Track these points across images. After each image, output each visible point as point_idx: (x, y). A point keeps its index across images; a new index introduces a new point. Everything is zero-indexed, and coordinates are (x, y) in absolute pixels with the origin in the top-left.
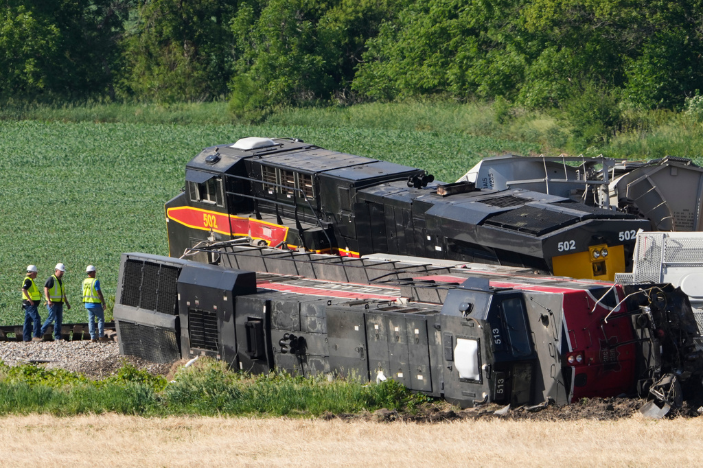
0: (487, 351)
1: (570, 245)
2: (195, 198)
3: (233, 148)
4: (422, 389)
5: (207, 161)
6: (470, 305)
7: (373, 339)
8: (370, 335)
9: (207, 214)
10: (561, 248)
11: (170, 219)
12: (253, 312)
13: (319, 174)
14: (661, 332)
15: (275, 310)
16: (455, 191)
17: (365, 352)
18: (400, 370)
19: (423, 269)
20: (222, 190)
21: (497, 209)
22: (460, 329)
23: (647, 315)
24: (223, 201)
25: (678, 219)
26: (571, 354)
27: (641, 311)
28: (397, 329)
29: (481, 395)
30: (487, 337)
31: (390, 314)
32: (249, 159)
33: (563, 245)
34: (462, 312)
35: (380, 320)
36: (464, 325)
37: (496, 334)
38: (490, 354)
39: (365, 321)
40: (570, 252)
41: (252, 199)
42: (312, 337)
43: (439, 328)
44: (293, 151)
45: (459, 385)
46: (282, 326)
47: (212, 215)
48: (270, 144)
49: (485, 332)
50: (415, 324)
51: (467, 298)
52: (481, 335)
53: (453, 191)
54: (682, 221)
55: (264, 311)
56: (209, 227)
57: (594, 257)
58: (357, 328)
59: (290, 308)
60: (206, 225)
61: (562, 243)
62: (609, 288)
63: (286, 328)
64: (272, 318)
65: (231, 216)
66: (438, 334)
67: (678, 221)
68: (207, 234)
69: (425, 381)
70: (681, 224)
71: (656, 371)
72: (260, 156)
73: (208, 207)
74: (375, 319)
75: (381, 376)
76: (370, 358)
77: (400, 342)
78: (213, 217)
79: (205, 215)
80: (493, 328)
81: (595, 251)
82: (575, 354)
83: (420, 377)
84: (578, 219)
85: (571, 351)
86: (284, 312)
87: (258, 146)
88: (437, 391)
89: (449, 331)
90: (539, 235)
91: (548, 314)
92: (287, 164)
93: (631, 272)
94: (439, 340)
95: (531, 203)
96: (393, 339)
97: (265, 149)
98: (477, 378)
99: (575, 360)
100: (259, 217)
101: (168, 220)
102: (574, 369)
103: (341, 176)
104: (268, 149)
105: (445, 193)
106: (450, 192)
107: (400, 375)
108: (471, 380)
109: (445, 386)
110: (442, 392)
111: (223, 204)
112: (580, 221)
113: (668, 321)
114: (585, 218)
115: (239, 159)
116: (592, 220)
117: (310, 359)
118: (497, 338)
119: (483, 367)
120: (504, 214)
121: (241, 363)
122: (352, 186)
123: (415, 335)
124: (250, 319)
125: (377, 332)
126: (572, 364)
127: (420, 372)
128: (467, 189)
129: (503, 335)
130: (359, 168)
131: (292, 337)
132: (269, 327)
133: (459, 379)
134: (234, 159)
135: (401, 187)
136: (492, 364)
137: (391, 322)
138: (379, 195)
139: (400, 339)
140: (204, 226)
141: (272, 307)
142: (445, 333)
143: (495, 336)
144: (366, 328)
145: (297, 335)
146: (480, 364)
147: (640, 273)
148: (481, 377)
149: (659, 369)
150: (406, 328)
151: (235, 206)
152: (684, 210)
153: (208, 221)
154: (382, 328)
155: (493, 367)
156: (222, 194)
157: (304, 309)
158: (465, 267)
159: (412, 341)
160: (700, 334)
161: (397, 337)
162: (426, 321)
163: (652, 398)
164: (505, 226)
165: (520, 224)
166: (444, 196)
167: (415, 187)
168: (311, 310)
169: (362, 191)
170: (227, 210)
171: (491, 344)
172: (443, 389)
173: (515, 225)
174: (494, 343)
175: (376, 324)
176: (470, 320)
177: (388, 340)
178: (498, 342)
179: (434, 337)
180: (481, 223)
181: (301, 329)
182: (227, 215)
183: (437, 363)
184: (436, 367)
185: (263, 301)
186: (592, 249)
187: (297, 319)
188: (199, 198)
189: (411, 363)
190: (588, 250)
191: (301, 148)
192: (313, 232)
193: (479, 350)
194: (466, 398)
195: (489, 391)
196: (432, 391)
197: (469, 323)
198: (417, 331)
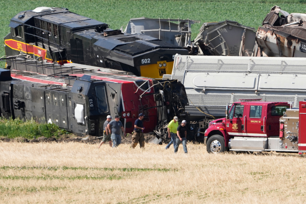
0: (87, 110)
1: (148, 61)
2: (14, 35)
3: (32, 12)
4: (65, 128)
5: (19, 18)
6: (82, 87)
7: (47, 103)
8: (46, 102)
9: (19, 43)
10: (143, 62)
11: (6, 45)
12: (6, 89)
13: (60, 25)
14: (168, 103)
15: (14, 88)
16: (111, 34)
17: (44, 109)
18: (57, 119)
19: (82, 70)
20: (23, 32)
21: (123, 43)
22: (78, 99)
23: (161, 95)
24: (24, 37)
25: (232, 50)
26: (124, 112)
27: (159, 92)
28: (56, 99)
29: (85, 131)
30: (87, 104)
31: (54, 92)
32: (35, 17)
33: (144, 61)
34: (78, 91)
35: (50, 94)
36: (79, 97)
37: (91, 102)
38: (88, 112)
39: (44, 94)
40: (147, 64)
41: (33, 36)
42: (27, 102)
43: (70, 98)
44: (58, 14)
45: (77, 126)
46: (17, 97)
47: (20, 43)
48: (49, 10)
49: (86, 101)
50: (62, 96)
51: (81, 84)
52: (85, 102)
53: (110, 34)
54: (233, 51)
55: (10, 89)
56: (19, 49)
57: (159, 67)
58: (42, 98)
59: (20, 88)
60: (18, 48)
61: (144, 60)
62: (145, 81)
63: (18, 97)
64: (13, 92)
65: (27, 44)
66: (70, 102)
67: (232, 51)
68: (19, 53)
69: (66, 124)
70: (233, 53)
71: (164, 121)
72: (41, 16)
73: (19, 39)
74: (48, 94)
75: (50, 121)
76: (47, 113)
77: (57, 105)
78: (21, 44)
79: (18, 43)
80: (90, 98)
81: (160, 64)
82: (126, 112)
83: (64, 122)
84: (153, 48)
85: (124, 111)
86: (18, 90)
87: (43, 11)
88: (70, 129)
89: (74, 100)
90: (133, 55)
91: (114, 93)
92: (49, 20)
93: (171, 74)
94: (70, 104)
95: (138, 40)
96: (54, 103)
97: (45, 13)
98: (84, 123)
99: (127, 115)
100: (37, 45)
101: (5, 46)
102: (125, 119)
103: (69, 26)
104: (47, 13)
105: (107, 35)
106: (109, 35)
107: (57, 121)
108: (81, 124)
109: (73, 127)
110: (72, 129)
111: (24, 38)
112: (154, 49)
113: (172, 98)
114: (156, 48)
115: (32, 17)
116: (159, 49)
117: (27, 112)
118: (92, 104)
119: (85, 118)
120: (124, 45)
121: (2, 114)
122: (71, 31)
123: (62, 101)
124: (5, 93)
125: (49, 100)
126: (125, 117)
127: (64, 120)
128: (117, 33)
129: (94, 102)
130: (80, 22)
131: (19, 102)
132: (12, 97)
133: (77, 123)
134: (30, 17)
135: (92, 32)
136: (89, 116)
137: (53, 95)
138: (81, 35)
139: (57, 104)
140: (17, 49)
141: (13, 87)
142: (72, 101)
143: (90, 103)
144: (45, 98)
145: (21, 101)
146: (84, 116)
147: (174, 75)
148: (85, 123)
149: (166, 121)
150: (59, 98)
151: (28, 39)
152: (235, 46)
153: (19, 46)
154: (50, 98)
155: (89, 118)
156: (23, 33)
157: (24, 89)
158: (99, 70)
159: (61, 105)
160: (189, 104)
161: (56, 103)
162: (66, 95)
163: (155, 134)
164: (122, 51)
165: (128, 50)
166: (106, 36)
167: (98, 32)
168: (27, 89)
169: (75, 33)
170: (25, 41)
171: (88, 107)
172: (72, 128)
173: (126, 51)
174: (89, 106)
175: (48, 96)
176: (81, 95)
177: (53, 104)
178: (92, 105)
179: (69, 103)
180: (113, 50)
181: (23, 98)
182: (25, 44)
183: (70, 116)
184: (70, 117)
185: (10, 84)
186: (158, 63)
187: (22, 93)
188: (15, 35)
189: (61, 115)
190: (157, 63)
191: (63, 12)
192: (56, 53)
193: (84, 110)
194: (80, 132)
195: (88, 129)
196: (68, 129)
197: (81, 97)
198: (63, 100)
